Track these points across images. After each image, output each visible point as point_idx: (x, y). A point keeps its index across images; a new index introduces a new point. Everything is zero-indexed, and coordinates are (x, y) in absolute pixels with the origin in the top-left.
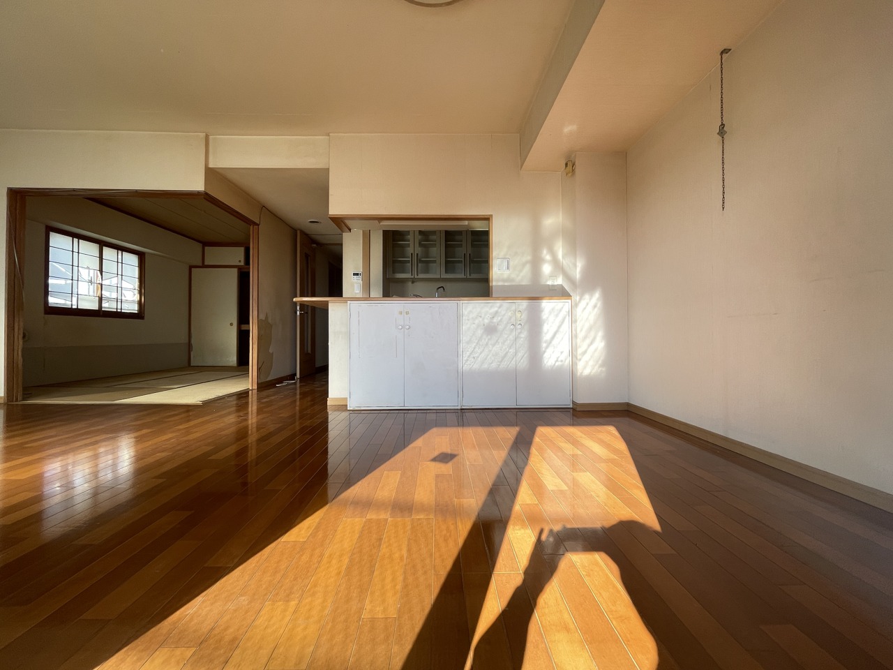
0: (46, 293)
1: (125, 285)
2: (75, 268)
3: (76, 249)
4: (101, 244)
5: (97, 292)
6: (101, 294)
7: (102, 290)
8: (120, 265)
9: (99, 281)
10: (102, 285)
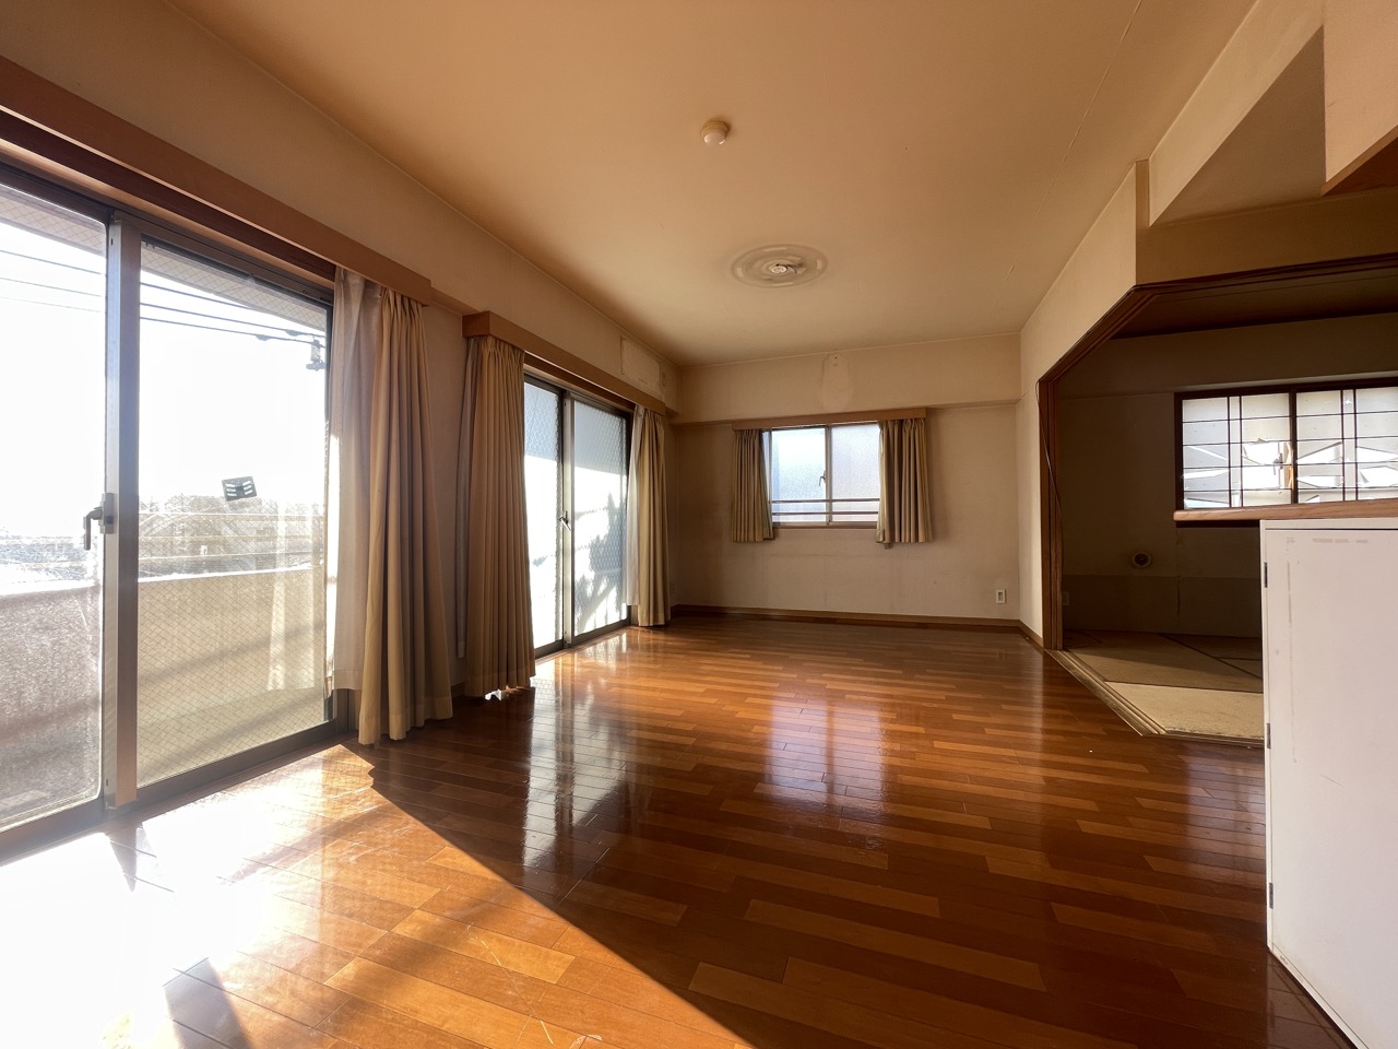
1: (1364, 456)
2: (1236, 447)
3: (1235, 416)
4: (1292, 391)
5: (1287, 480)
6: (1296, 482)
7: (1296, 475)
8: (1349, 419)
9: (1289, 460)
10: (1295, 466)
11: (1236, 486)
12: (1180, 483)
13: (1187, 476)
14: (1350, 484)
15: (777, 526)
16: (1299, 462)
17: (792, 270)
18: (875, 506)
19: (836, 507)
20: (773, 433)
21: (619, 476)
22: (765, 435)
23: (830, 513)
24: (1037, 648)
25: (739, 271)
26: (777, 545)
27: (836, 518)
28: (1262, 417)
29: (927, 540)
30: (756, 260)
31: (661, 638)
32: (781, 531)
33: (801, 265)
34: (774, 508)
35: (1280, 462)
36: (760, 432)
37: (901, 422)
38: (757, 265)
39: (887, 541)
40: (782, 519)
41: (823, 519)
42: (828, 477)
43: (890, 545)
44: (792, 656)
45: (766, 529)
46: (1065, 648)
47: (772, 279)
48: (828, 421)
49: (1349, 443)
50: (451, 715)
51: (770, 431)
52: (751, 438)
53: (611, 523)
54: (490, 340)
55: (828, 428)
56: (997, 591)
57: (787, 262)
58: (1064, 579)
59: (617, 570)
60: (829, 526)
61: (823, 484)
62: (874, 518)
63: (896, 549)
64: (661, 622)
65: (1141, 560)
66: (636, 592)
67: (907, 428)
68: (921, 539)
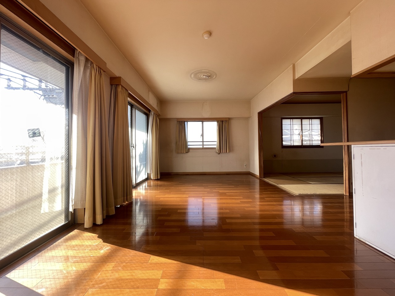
0: (282, 141)
1: (313, 133)
2: (292, 130)
3: (292, 124)
4: (302, 119)
5: (300, 138)
6: (302, 139)
7: (302, 137)
8: (311, 125)
9: (301, 134)
10: (302, 135)
11: (292, 139)
12: (282, 138)
13: (283, 137)
14: (311, 139)
15: (189, 149)
16: (303, 134)
17: (207, 77)
18: (215, 143)
19: (205, 143)
20: (188, 122)
21: (145, 133)
22: (186, 123)
23: (203, 145)
24: (257, 178)
25: (193, 76)
26: (189, 154)
27: (205, 146)
28: (296, 124)
29: (229, 152)
30: (198, 73)
31: (159, 183)
32: (190, 150)
33: (209, 76)
34: (189, 143)
35: (299, 134)
36: (185, 122)
37: (222, 121)
38: (198, 74)
39: (219, 152)
40: (190, 147)
41: (201, 147)
42: (202, 135)
43: (219, 154)
44: (203, 185)
45: (186, 149)
46: (264, 178)
47: (200, 79)
48: (202, 120)
49: (311, 130)
50: (114, 213)
51: (187, 122)
52: (181, 124)
53: (144, 148)
54: (120, 86)
55: (203, 122)
56: (245, 165)
57: (206, 75)
58: (264, 161)
59: (145, 162)
60: (203, 148)
61: (202, 137)
62: (215, 146)
63: (220, 155)
64: (159, 178)
65: (275, 156)
66: (151, 169)
67: (224, 123)
68: (228, 152)
